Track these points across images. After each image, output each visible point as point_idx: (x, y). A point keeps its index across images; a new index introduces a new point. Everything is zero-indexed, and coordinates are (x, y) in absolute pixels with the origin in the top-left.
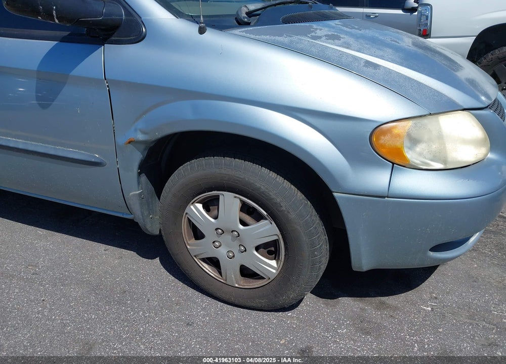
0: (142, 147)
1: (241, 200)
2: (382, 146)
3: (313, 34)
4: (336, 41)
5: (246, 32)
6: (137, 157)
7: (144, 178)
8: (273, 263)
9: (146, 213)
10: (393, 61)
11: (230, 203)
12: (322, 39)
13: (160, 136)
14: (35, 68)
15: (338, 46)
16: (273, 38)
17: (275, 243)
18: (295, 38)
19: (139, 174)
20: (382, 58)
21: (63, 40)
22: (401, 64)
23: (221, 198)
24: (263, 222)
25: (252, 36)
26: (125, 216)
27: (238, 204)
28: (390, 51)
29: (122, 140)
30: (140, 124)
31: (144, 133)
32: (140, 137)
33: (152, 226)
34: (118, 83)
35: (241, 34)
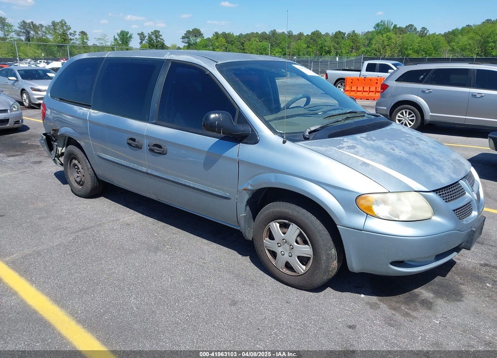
0: (250, 192)
1: (300, 231)
2: (362, 205)
3: (341, 146)
4: (352, 150)
5: (305, 144)
6: (246, 197)
7: (248, 208)
8: (304, 267)
9: (247, 227)
10: (380, 163)
11: (294, 230)
12: (344, 149)
13: (258, 188)
14: (206, 149)
15: (352, 153)
16: (317, 148)
17: (309, 258)
18: (329, 148)
19: (246, 205)
20: (374, 161)
21: (222, 139)
22: (384, 165)
23: (291, 225)
24: (307, 246)
25: (307, 146)
26: (236, 228)
27: (298, 232)
28: (382, 156)
29: (241, 188)
30: (250, 182)
31: (251, 186)
32: (250, 187)
33: (249, 236)
34: (244, 162)
35: (302, 145)
